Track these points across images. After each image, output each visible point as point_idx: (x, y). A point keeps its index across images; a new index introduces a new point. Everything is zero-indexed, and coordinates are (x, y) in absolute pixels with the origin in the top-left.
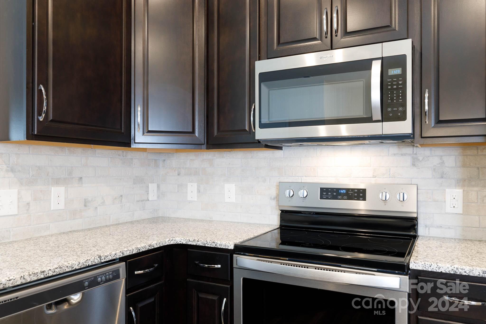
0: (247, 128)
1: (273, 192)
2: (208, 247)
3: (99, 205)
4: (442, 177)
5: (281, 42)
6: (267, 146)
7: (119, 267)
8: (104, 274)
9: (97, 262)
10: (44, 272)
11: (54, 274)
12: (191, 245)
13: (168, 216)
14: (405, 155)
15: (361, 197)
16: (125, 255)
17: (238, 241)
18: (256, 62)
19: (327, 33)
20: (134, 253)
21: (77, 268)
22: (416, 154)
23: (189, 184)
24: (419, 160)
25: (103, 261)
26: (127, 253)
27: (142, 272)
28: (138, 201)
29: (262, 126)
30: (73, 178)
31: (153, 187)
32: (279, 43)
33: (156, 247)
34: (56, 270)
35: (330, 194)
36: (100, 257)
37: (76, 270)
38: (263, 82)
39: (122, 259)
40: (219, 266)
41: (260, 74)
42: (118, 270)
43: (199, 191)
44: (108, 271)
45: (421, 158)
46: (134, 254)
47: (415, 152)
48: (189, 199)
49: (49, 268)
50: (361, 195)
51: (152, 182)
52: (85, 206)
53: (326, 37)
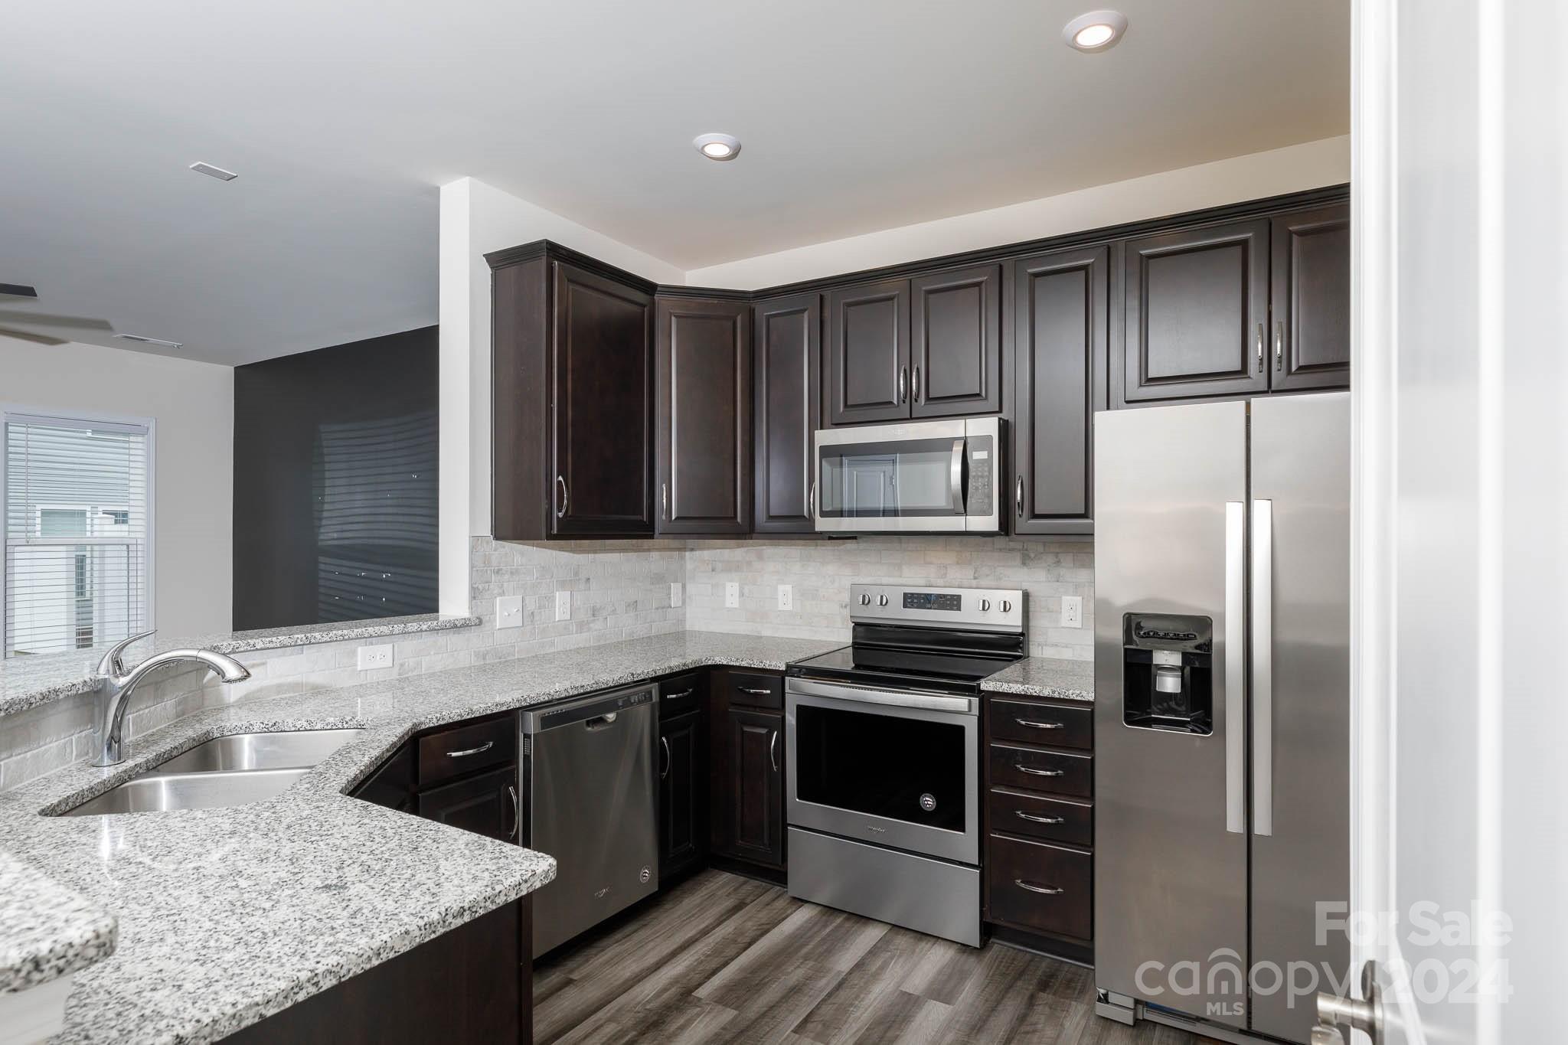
0: (806, 513)
1: (846, 597)
2: (754, 668)
3: (609, 615)
4: (1058, 581)
5: (848, 403)
6: (830, 538)
7: (652, 688)
8: (635, 694)
9: (629, 679)
10: (583, 686)
11: (592, 689)
12: (733, 666)
13: (697, 629)
14: (1011, 550)
15: (956, 605)
16: (658, 674)
17: (792, 659)
18: (816, 432)
19: (905, 397)
20: (667, 672)
21: (612, 685)
22: (1027, 550)
23: (728, 585)
24: (1030, 557)
25: (635, 679)
26: (660, 673)
27: (674, 696)
28: (657, 609)
29: (823, 514)
30: (579, 580)
31: (675, 588)
32: (846, 405)
33: (691, 667)
34: (594, 686)
35: (915, 601)
36: (633, 674)
37: (611, 687)
38: (824, 457)
39: (654, 679)
40: (769, 692)
41: (821, 448)
42: (650, 693)
43: (742, 594)
44: (641, 691)
45: (1032, 555)
46: (667, 674)
47: (1025, 547)
48: (728, 605)
49: (587, 683)
50: (955, 603)
51: (675, 581)
52: (594, 615)
53: (904, 402)
